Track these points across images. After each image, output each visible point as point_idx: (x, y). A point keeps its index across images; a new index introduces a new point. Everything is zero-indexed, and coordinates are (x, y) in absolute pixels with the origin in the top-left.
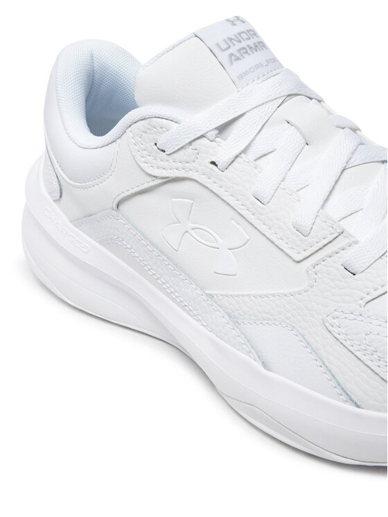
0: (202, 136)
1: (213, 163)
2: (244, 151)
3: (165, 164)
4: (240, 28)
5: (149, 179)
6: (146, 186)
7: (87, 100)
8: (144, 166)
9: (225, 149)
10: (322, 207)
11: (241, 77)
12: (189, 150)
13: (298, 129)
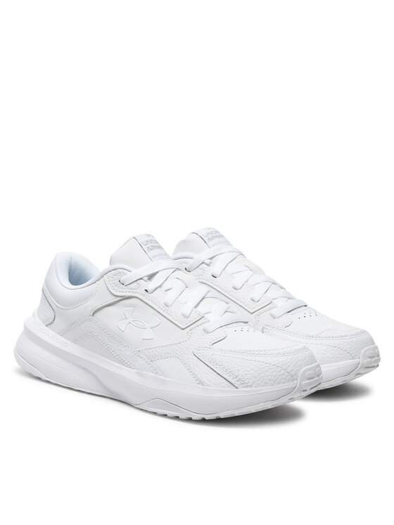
0: (141, 279)
1: (146, 291)
2: (160, 286)
3: (123, 290)
4: (150, 238)
5: (114, 298)
6: (112, 301)
7: (69, 273)
8: (112, 291)
9: (151, 285)
10: (196, 307)
11: (154, 257)
12: (135, 284)
13: (182, 281)
